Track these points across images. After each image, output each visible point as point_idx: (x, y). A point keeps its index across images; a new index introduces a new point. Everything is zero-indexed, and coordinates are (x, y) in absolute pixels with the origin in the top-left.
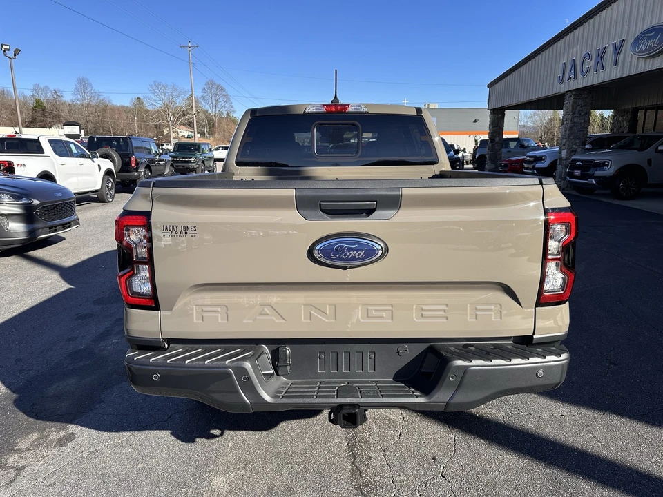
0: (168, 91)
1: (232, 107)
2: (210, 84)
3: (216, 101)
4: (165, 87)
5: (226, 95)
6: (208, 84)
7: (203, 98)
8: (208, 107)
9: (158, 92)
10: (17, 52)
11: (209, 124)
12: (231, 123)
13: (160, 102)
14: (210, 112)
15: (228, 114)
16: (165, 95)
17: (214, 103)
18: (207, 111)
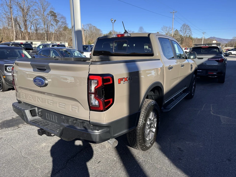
0: (168, 29)
1: (191, 33)
2: (184, 25)
3: (185, 31)
4: (167, 27)
5: (190, 29)
6: (183, 25)
7: (181, 30)
8: (182, 34)
9: (164, 29)
10: (115, 20)
11: (181, 40)
12: (190, 39)
13: (164, 33)
14: (182, 35)
15: (189, 36)
16: (166, 31)
17: (184, 32)
18: (181, 35)
